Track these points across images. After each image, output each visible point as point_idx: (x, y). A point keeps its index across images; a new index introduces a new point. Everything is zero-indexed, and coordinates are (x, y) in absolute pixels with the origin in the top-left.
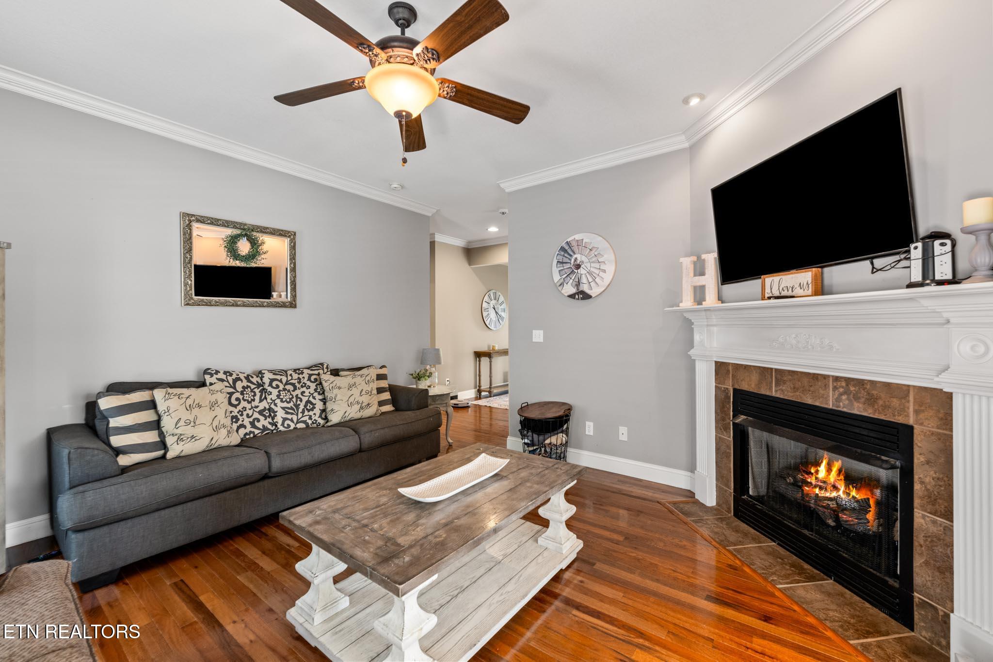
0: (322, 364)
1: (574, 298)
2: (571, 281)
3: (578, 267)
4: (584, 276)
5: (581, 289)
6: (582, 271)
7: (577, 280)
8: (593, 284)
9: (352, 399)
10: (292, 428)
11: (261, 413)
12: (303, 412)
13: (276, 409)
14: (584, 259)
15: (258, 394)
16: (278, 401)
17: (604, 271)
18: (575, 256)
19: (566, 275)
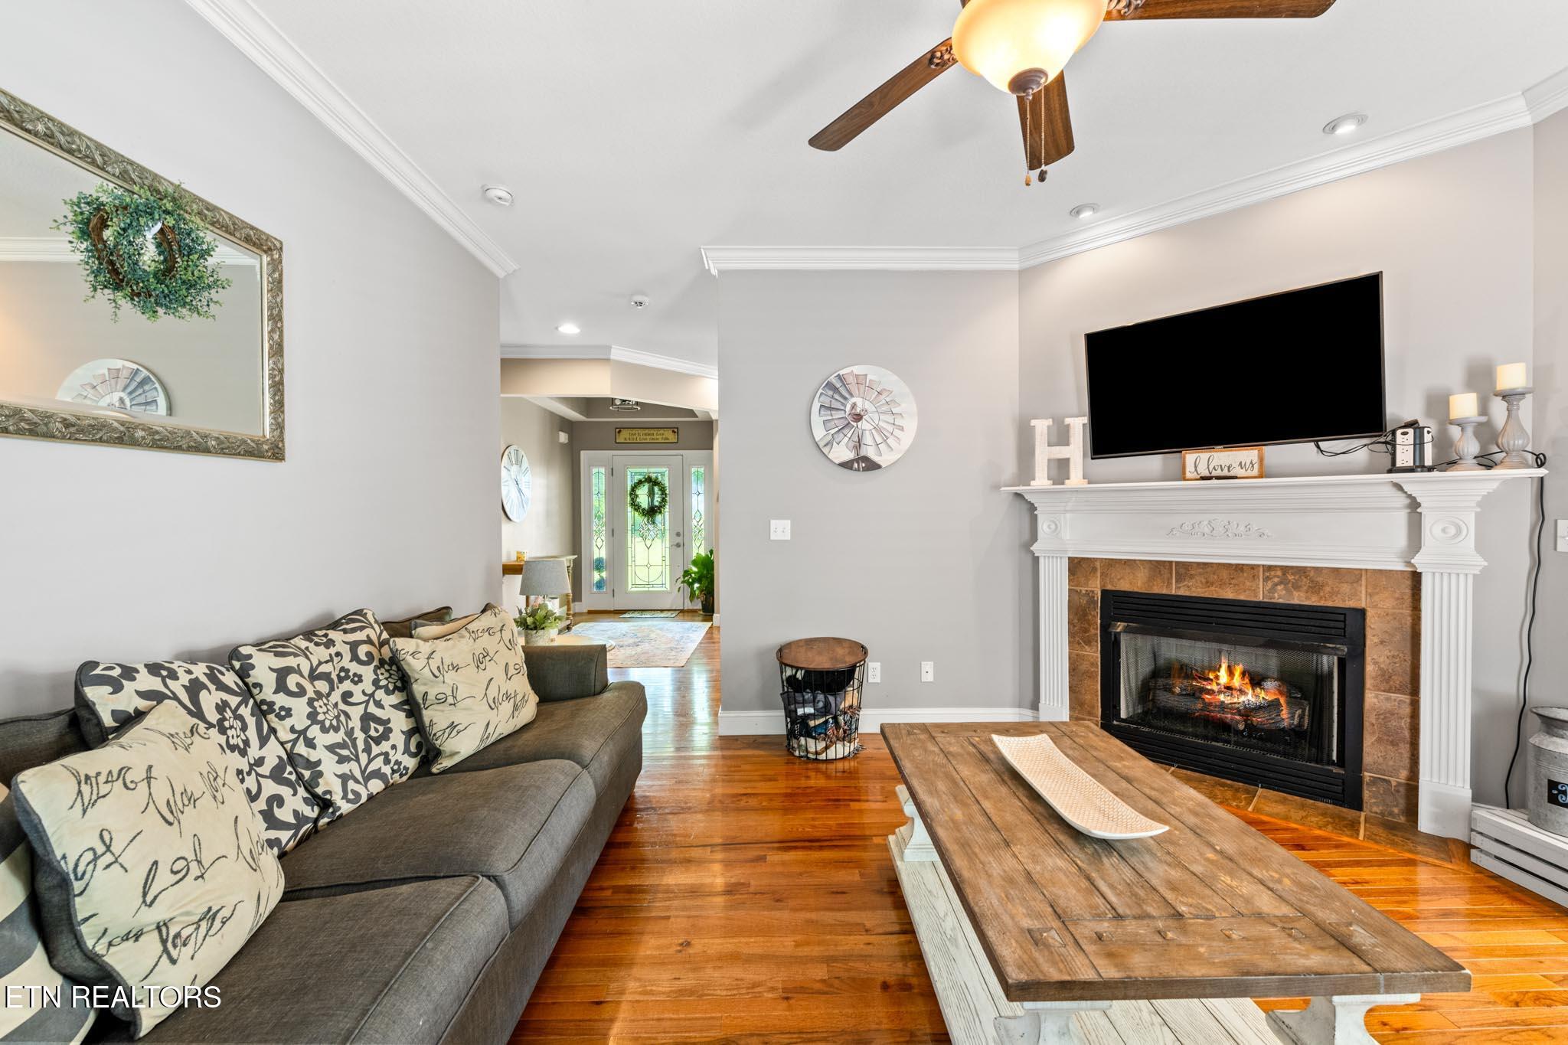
1: (851, 468)
2: (846, 439)
3: (858, 418)
4: (867, 433)
5: (863, 453)
6: (863, 424)
7: (856, 439)
8: (882, 447)
9: (493, 692)
10: (364, 799)
11: (277, 775)
12: (368, 750)
14: (868, 406)
16: (314, 732)
17: (901, 429)
18: (853, 400)
19: (837, 429)
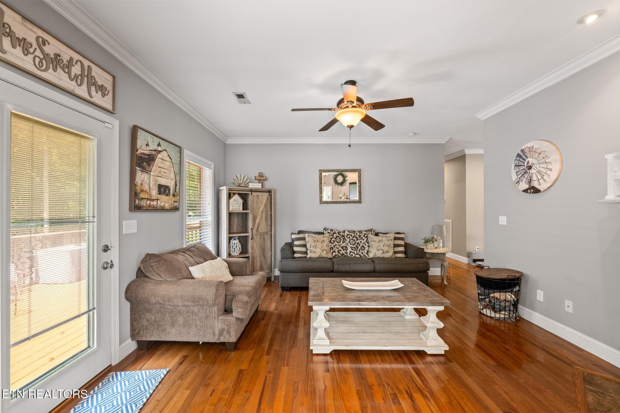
0: (372, 230)
1: (527, 193)
2: (525, 179)
3: (530, 168)
4: (534, 175)
5: (532, 185)
6: (532, 171)
7: (529, 179)
8: (541, 181)
9: (379, 248)
10: (353, 256)
11: (342, 248)
12: (359, 250)
13: (348, 247)
14: (534, 161)
15: (342, 240)
16: (349, 244)
17: (551, 170)
18: (528, 160)
19: (521, 175)
